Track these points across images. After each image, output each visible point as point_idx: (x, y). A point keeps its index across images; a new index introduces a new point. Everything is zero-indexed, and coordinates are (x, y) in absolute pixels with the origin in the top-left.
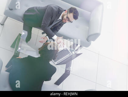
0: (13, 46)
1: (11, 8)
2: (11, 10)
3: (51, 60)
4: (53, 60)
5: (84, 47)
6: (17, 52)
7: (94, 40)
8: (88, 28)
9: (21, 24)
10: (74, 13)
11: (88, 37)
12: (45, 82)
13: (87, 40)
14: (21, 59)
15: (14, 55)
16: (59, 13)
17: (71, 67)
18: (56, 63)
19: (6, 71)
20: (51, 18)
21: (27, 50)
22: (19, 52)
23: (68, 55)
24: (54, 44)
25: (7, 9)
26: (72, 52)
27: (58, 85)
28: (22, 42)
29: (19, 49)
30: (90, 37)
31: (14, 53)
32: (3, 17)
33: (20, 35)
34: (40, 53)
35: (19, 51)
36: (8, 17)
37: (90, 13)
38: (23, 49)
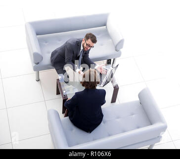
0: (58, 93)
1: (37, 62)
2: (38, 63)
5: (117, 58)
6: (64, 95)
7: (122, 48)
8: (111, 40)
9: (54, 71)
10: (91, 38)
11: (116, 47)
12: (102, 107)
13: (116, 50)
17: (116, 81)
18: (102, 85)
19: (65, 117)
22: (66, 95)
25: (34, 65)
27: (115, 102)
28: (63, 86)
29: (64, 92)
30: (118, 47)
31: (62, 98)
32: (35, 74)
33: (58, 80)
36: (40, 71)
37: (105, 27)
38: (69, 91)
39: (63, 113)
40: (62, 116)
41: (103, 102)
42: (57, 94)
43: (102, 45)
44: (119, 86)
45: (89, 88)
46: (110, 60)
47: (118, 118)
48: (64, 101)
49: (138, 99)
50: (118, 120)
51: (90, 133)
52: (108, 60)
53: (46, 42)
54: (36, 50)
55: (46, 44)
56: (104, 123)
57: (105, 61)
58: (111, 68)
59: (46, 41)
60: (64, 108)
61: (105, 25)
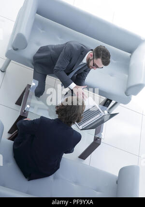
0: (19, 103)
1: (16, 47)
2: (16, 50)
3: (74, 123)
4: (76, 123)
5: (121, 104)
6: (25, 111)
7: (135, 94)
8: (127, 76)
9: (31, 71)
11: (128, 89)
12: (65, 155)
13: (126, 93)
14: (31, 121)
15: (20, 116)
16: (82, 54)
17: (102, 134)
18: (81, 127)
20: (70, 61)
21: (39, 109)
22: (28, 112)
23: (98, 116)
24: (78, 100)
25: (11, 48)
26: (103, 111)
27: (84, 159)
28: (31, 98)
29: (28, 106)
30: (131, 90)
31: (20, 112)
32: (4, 60)
33: (29, 86)
34: (57, 112)
35: (27, 110)
36: (12, 61)
37: (130, 54)
38: (33, 107)
39: (10, 132)
40: (6, 135)
41: (70, 150)
42: (17, 103)
43: (112, 75)
44: (102, 140)
45: (64, 120)
46: (111, 101)
47: (76, 183)
48: (21, 118)
49: (117, 174)
50: (74, 185)
51: (29, 180)
52: (108, 100)
53: (43, 29)
54: (25, 31)
55: (41, 31)
56: (55, 178)
57: (103, 99)
58: (106, 112)
59: (43, 26)
60: (14, 127)
61: (131, 52)
